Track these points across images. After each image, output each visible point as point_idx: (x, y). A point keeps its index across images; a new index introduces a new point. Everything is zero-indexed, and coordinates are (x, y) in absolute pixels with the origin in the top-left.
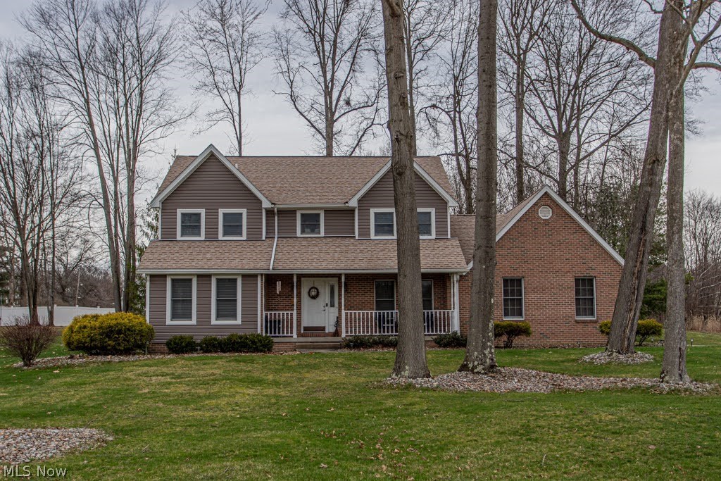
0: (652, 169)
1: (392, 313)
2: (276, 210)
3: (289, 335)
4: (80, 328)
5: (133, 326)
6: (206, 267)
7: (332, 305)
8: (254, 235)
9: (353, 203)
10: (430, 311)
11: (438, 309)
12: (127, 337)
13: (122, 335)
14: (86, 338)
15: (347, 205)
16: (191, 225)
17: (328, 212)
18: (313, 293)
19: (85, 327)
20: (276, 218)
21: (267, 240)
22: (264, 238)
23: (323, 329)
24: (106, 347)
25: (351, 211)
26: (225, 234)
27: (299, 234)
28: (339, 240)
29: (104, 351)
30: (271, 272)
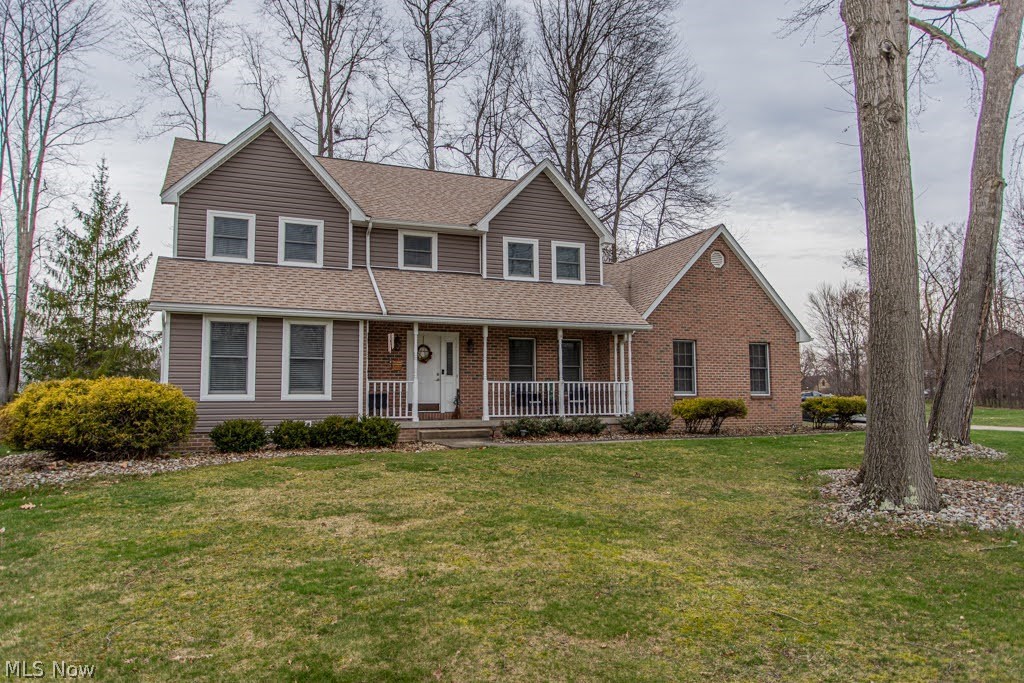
0: (994, 194)
1: (530, 385)
2: (370, 225)
3: (406, 417)
4: (49, 407)
5: (168, 404)
6: (275, 304)
7: (450, 372)
8: (334, 263)
9: (483, 226)
10: (579, 383)
11: (589, 379)
12: (156, 424)
13: (148, 422)
14: (67, 427)
15: (475, 227)
16: (230, 237)
17: (445, 236)
18: (423, 355)
19: (60, 406)
20: (368, 238)
21: (357, 271)
22: (350, 268)
23: (436, 407)
24: (110, 444)
25: (476, 238)
26: (288, 257)
27: (401, 265)
28: (461, 278)
29: (109, 451)
30: (385, 317)
